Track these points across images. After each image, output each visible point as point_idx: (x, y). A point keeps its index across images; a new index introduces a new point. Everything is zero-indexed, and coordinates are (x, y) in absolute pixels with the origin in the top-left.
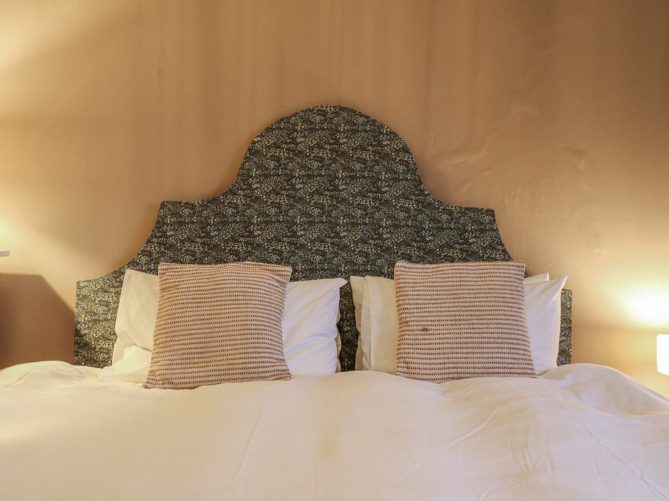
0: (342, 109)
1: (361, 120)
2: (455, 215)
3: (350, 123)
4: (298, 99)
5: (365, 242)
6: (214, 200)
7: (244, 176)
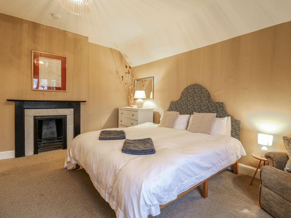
0: (196, 84)
1: (199, 86)
2: (215, 104)
3: (197, 87)
4: (190, 83)
5: (199, 109)
6: (177, 101)
7: (181, 97)
